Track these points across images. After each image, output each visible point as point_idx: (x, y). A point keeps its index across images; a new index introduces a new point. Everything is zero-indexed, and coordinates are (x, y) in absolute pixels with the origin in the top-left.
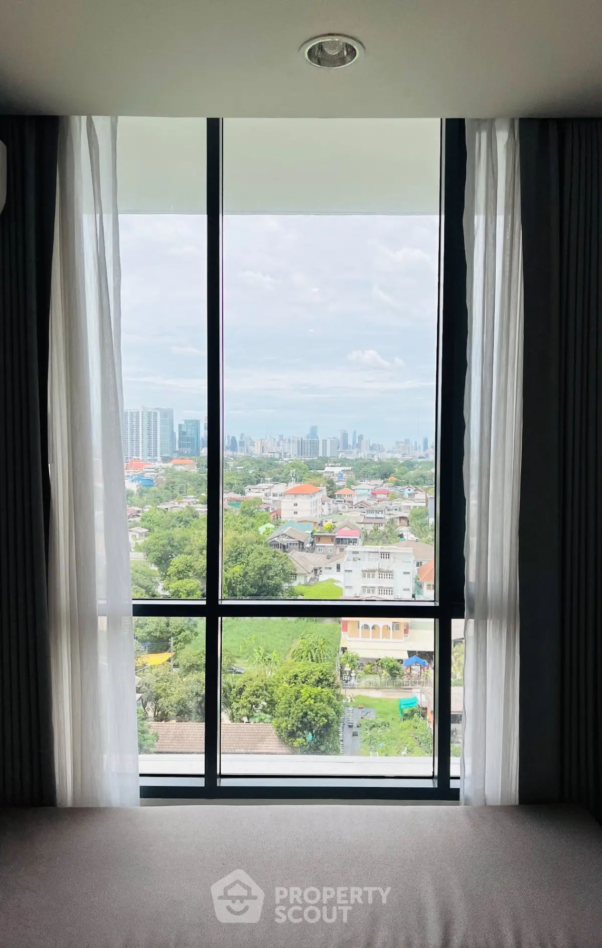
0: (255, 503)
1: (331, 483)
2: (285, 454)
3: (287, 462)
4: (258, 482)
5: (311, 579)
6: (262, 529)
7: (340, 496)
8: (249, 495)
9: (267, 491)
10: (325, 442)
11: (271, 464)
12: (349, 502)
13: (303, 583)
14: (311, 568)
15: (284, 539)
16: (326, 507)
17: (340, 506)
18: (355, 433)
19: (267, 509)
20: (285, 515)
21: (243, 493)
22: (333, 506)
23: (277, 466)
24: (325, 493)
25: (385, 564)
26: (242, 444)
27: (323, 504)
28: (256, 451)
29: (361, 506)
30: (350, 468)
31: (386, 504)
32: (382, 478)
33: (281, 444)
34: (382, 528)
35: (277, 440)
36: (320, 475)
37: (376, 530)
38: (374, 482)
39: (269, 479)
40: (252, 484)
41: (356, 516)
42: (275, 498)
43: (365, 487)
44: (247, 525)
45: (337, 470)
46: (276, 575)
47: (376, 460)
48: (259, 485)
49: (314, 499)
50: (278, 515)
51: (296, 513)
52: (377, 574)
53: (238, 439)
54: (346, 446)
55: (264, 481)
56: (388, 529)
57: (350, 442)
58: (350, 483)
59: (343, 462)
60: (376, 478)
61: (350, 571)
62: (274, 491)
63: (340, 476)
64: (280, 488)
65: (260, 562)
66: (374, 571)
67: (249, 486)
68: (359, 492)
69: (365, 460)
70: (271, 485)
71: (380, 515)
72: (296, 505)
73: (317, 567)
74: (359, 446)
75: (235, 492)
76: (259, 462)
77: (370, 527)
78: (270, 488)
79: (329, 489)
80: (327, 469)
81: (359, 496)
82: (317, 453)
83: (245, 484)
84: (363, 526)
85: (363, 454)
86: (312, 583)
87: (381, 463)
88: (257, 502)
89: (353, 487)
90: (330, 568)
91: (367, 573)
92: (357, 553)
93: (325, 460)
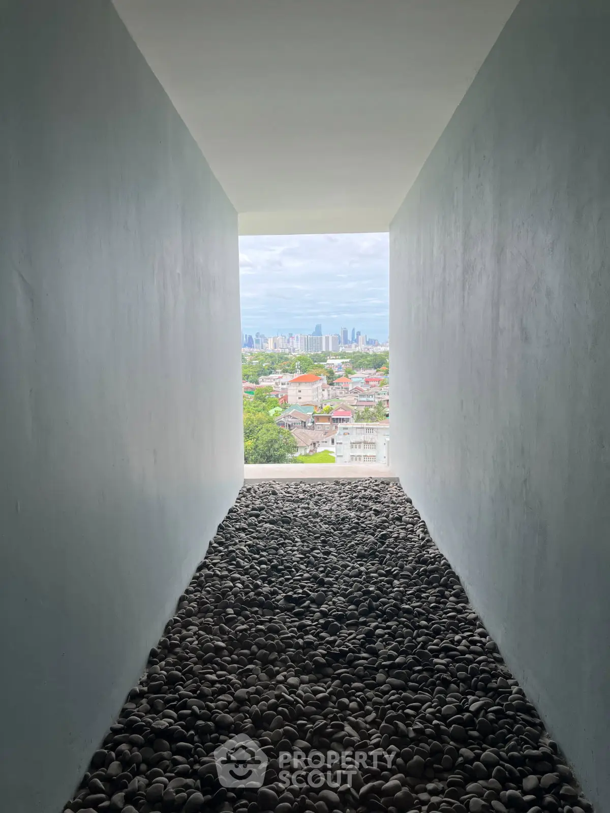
0: (266, 391)
1: (331, 373)
2: (294, 350)
3: (295, 356)
4: (270, 373)
5: (311, 451)
6: (272, 412)
7: (338, 383)
8: (262, 384)
9: (277, 381)
10: (327, 338)
11: (282, 358)
12: (346, 388)
13: (303, 454)
14: (311, 441)
15: (290, 420)
16: (325, 393)
17: (338, 392)
18: (354, 330)
19: (277, 396)
20: (291, 400)
21: (257, 383)
22: (331, 392)
23: (287, 359)
24: (325, 382)
25: (369, 437)
26: (257, 341)
27: (323, 390)
28: (270, 347)
29: (356, 391)
30: (348, 360)
31: (377, 389)
32: (375, 368)
33: (291, 340)
34: (372, 409)
35: (287, 338)
36: (321, 367)
37: (366, 411)
38: (369, 371)
39: (280, 371)
40: (265, 375)
41: (351, 399)
42: (284, 386)
43: (360, 375)
44: (259, 408)
45: (338, 362)
46: (281, 447)
47: (371, 353)
48: (271, 375)
49: (315, 386)
50: (285, 399)
51: (300, 398)
52: (362, 445)
53: (254, 337)
54: (346, 342)
55: (277, 373)
56: (376, 410)
57: (350, 338)
58: (349, 372)
59: (343, 355)
60: (370, 368)
61: (341, 443)
62: (282, 381)
63: (339, 367)
64: (288, 377)
65: (267, 437)
66: (360, 443)
67: (262, 377)
68: (354, 380)
69: (361, 353)
70: (281, 375)
71: (371, 399)
72: (300, 391)
73: (315, 441)
74: (357, 341)
75: (251, 382)
76: (271, 357)
77: (363, 409)
78: (280, 378)
79: (328, 378)
80: (329, 361)
81: (354, 383)
82: (321, 348)
83: (259, 375)
84: (356, 407)
85: (361, 348)
86: (311, 454)
87: (375, 355)
88: (269, 390)
89: (350, 376)
90: (326, 442)
91: (354, 444)
92: (347, 429)
93: (327, 354)
